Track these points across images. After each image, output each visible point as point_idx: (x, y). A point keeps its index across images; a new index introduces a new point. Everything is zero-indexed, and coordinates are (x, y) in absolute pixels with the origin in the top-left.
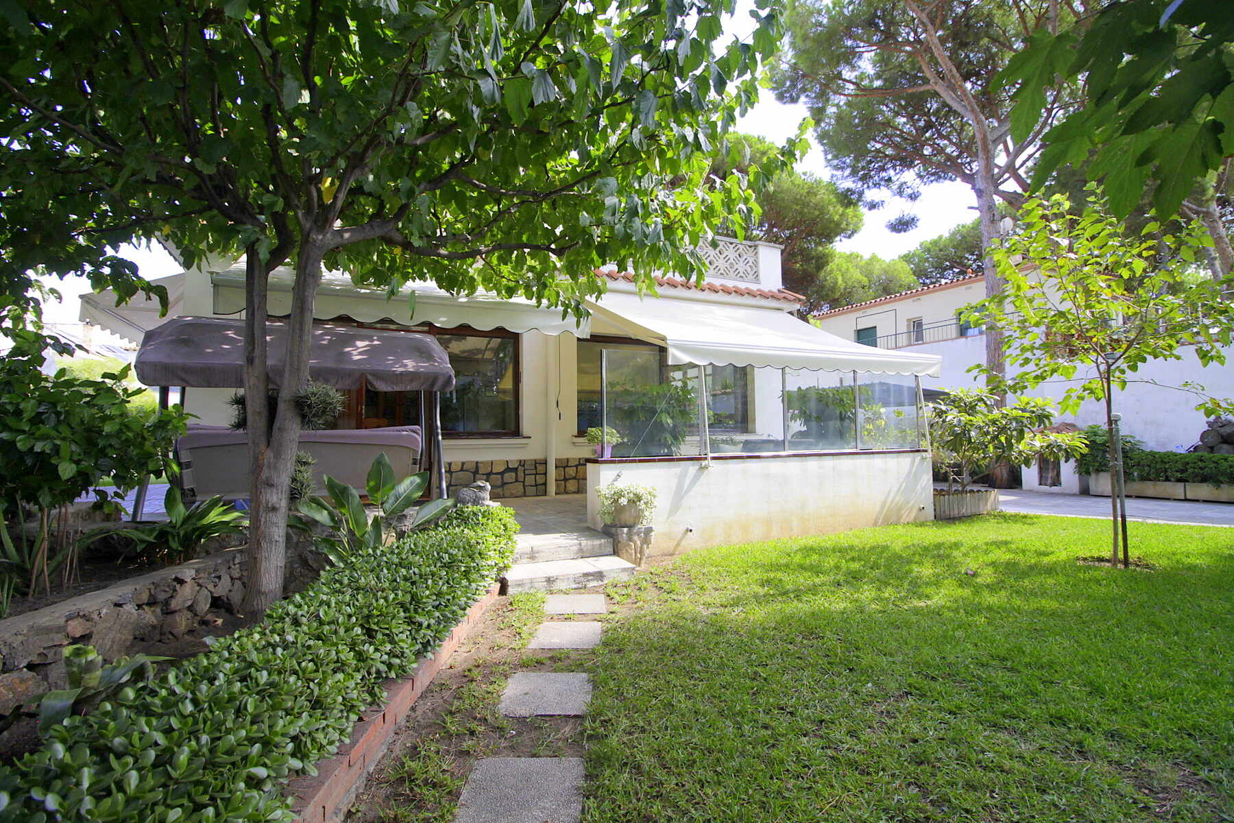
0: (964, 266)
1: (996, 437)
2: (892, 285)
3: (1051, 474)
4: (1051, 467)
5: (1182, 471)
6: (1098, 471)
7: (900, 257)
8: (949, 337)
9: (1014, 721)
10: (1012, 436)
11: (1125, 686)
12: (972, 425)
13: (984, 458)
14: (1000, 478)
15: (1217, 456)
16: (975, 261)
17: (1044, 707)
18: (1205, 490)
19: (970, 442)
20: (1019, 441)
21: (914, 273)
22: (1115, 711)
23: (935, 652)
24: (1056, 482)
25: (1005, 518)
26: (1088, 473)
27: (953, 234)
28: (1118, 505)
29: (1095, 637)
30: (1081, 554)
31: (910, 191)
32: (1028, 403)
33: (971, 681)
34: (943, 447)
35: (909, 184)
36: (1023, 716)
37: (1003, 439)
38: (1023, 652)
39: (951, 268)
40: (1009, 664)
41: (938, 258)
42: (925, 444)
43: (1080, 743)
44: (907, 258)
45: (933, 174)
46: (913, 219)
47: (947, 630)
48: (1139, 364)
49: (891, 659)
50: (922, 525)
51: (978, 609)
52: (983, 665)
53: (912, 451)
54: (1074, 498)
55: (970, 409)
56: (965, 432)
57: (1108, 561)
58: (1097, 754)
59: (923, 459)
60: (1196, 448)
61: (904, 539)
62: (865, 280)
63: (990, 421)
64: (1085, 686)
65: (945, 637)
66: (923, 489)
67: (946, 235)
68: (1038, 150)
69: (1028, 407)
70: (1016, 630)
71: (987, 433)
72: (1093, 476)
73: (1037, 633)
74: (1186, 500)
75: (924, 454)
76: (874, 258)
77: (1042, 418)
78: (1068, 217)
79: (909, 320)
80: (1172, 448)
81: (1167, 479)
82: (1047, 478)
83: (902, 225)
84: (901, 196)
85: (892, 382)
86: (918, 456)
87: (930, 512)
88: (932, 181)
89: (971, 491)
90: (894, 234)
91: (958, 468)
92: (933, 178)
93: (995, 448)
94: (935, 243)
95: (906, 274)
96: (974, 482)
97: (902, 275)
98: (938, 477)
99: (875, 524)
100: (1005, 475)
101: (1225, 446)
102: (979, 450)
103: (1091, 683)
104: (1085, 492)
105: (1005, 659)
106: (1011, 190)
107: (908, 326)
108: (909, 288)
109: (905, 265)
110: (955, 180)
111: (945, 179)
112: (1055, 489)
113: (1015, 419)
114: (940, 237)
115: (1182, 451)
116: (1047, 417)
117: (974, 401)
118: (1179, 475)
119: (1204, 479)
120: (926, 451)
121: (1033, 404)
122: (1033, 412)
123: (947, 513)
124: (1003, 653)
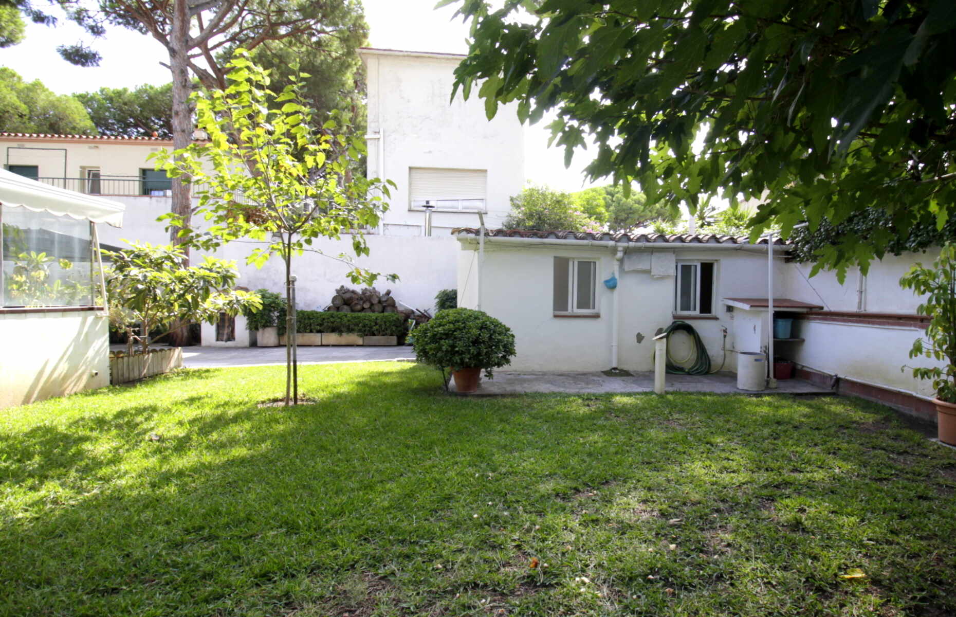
0: (150, 128)
1: (181, 296)
2: (62, 124)
3: (226, 331)
4: (227, 324)
5: (321, 325)
6: (265, 326)
7: (74, 95)
8: (131, 193)
9: (220, 602)
10: (198, 295)
11: (313, 514)
12: (157, 283)
13: (169, 317)
14: (180, 336)
15: (341, 313)
16: (161, 126)
17: (247, 568)
18: (332, 338)
19: (155, 299)
20: (204, 300)
21: (92, 118)
22: (310, 543)
23: (114, 552)
24: (231, 337)
25: (187, 374)
26: (257, 329)
27: (140, 92)
28: (292, 352)
29: (282, 473)
30: (261, 399)
31: (91, 22)
32: (214, 264)
33: (164, 573)
34: (123, 306)
35: (90, 14)
36: (227, 590)
37: (189, 297)
38: (220, 514)
39: (136, 126)
40: (206, 532)
41: (121, 110)
42: (100, 301)
43: (287, 595)
44: (85, 100)
45: (120, 16)
46: (94, 55)
47: (130, 517)
48: (313, 239)
49: (47, 589)
50: (94, 393)
51: (167, 478)
52: (177, 545)
53: (82, 310)
54: (245, 350)
55: (158, 266)
56: (150, 290)
57: (281, 400)
58: (304, 599)
59: (98, 318)
60: (329, 308)
61: (69, 414)
62: (23, 108)
63: (176, 278)
64: (281, 527)
65: (129, 526)
66: (97, 353)
67: (132, 90)
68: (227, 41)
69: (214, 268)
70: (210, 490)
71: (173, 291)
72: (261, 330)
73: (232, 487)
74: (322, 346)
75: (99, 313)
76: (36, 87)
77: (226, 278)
78: (268, 92)
79: (83, 168)
80: (314, 308)
81: (311, 332)
82: (223, 334)
83: (79, 57)
84: (80, 24)
85: (57, 230)
86: (91, 317)
87: (105, 376)
88: (119, 23)
89: (154, 351)
90: (68, 63)
91: (137, 328)
92: (121, 20)
93: (181, 306)
94: (119, 94)
95: (81, 117)
96: (156, 342)
97: (77, 118)
98: (117, 338)
99: (26, 401)
100: (185, 334)
101: (345, 307)
102: (163, 308)
103: (286, 523)
104: (254, 344)
105: (202, 528)
106: (203, 68)
107: (82, 173)
108: (84, 133)
109: (80, 106)
110: (145, 33)
111: (135, 28)
112: (230, 344)
113: (203, 278)
114: (125, 90)
115: (320, 310)
116: (231, 278)
117: (162, 258)
118: (318, 328)
119: (333, 330)
120: (102, 309)
121: (218, 265)
122: (218, 273)
123: (126, 375)
124: (198, 522)
